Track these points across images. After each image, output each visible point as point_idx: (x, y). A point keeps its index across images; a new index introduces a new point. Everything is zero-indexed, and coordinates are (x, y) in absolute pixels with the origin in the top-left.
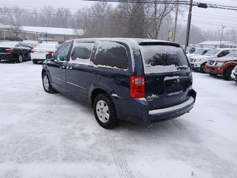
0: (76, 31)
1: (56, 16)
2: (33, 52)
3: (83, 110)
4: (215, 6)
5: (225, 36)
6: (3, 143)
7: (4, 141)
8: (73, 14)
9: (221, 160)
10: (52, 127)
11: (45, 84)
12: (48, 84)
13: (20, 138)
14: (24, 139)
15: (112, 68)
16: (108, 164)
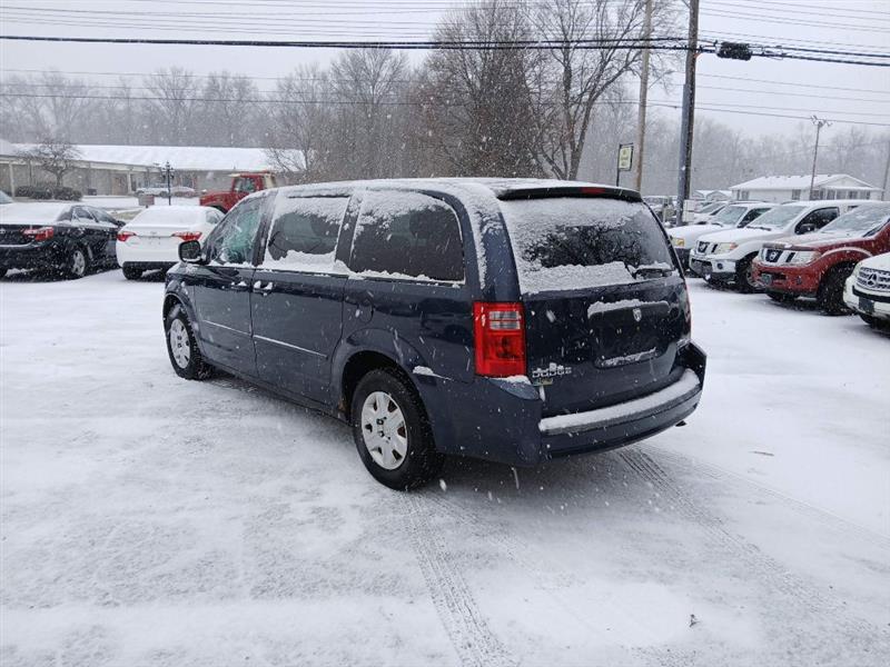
0: (277, 156)
1: (200, 103)
2: (124, 237)
3: (314, 431)
4: (779, 52)
5: (828, 156)
6: (45, 547)
7: (47, 539)
8: (265, 96)
9: (793, 576)
10: (210, 490)
11: (174, 348)
12: (188, 348)
13: (101, 529)
14: (115, 531)
15: (411, 278)
16: (408, 598)
